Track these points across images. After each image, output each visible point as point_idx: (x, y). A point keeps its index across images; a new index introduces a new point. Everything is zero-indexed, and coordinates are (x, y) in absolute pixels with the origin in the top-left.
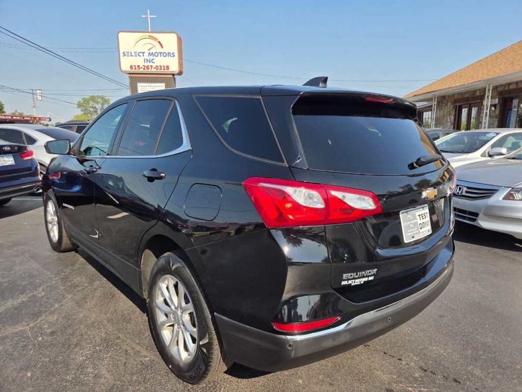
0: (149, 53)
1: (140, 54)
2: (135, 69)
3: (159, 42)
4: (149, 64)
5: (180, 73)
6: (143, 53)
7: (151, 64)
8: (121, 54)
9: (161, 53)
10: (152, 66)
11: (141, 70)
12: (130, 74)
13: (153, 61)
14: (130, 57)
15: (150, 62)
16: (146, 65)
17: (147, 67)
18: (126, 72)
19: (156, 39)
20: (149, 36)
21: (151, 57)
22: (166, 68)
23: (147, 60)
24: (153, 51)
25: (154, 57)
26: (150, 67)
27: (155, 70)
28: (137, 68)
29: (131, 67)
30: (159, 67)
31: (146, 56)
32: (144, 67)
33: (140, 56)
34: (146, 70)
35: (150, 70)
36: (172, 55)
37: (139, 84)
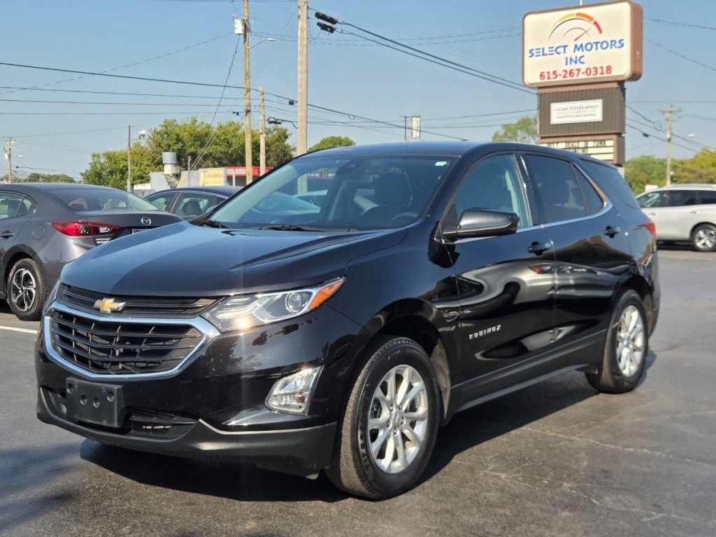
0: (576, 46)
1: (559, 50)
2: (549, 78)
3: (596, 23)
4: (574, 66)
5: (635, 76)
6: (565, 47)
7: (579, 66)
8: (527, 54)
9: (597, 43)
10: (579, 70)
11: (560, 78)
12: (540, 88)
13: (582, 60)
14: (542, 57)
15: (576, 62)
16: (569, 68)
17: (571, 72)
18: (532, 86)
19: (589, 18)
20: (578, 14)
21: (579, 54)
22: (605, 71)
23: (571, 60)
24: (583, 41)
25: (585, 53)
26: (576, 72)
27: (585, 76)
28: (552, 76)
29: (542, 76)
30: (593, 71)
31: (570, 53)
32: (564, 73)
33: (559, 53)
34: (569, 78)
35: (575, 77)
36: (618, 45)
37: (554, 106)
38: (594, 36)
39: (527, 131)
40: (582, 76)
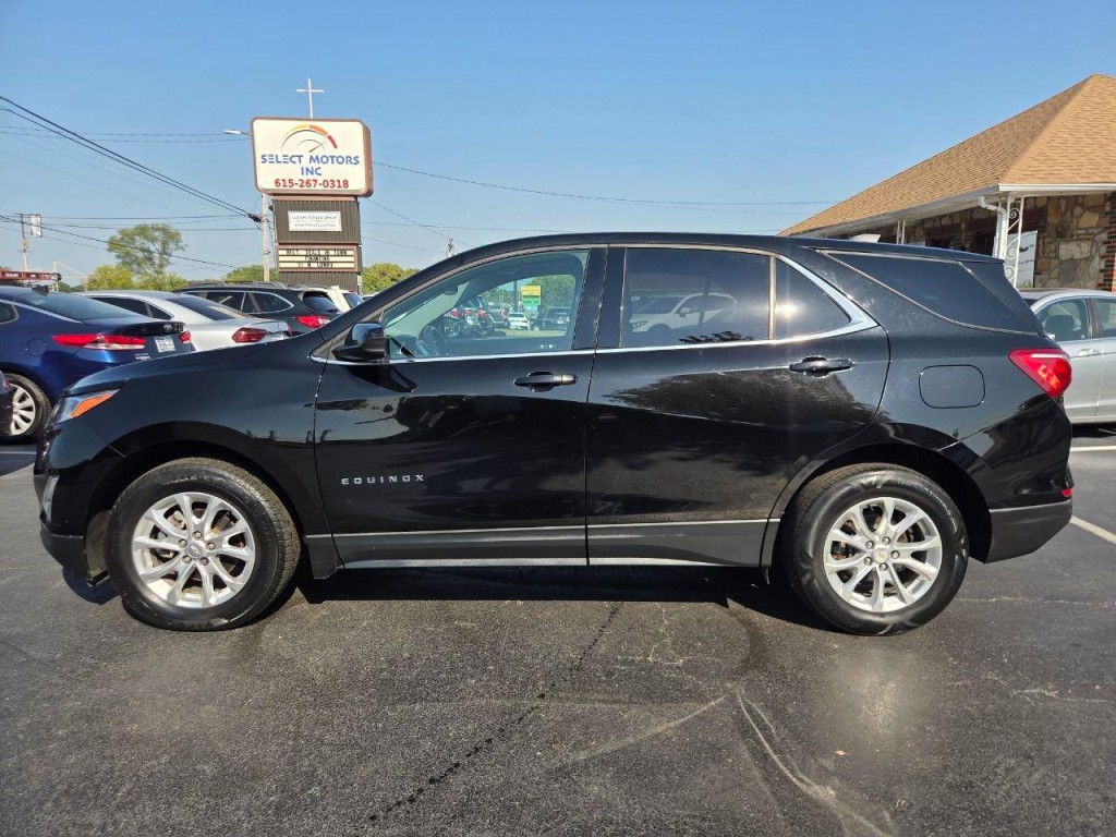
0: (311, 158)
1: (294, 159)
2: (285, 186)
3: (330, 138)
4: (310, 177)
5: (369, 194)
6: (300, 157)
7: (315, 176)
8: (259, 160)
9: (332, 157)
10: (316, 181)
11: (295, 187)
12: (274, 195)
13: (319, 171)
14: (276, 164)
15: (312, 173)
16: (305, 178)
17: (308, 182)
18: (266, 191)
19: (323, 132)
20: (311, 126)
21: (315, 165)
22: (342, 184)
23: (307, 169)
24: (319, 153)
25: (321, 165)
26: (313, 183)
27: (322, 188)
28: (287, 183)
29: (277, 182)
30: (330, 183)
31: (305, 163)
32: (300, 183)
33: (294, 162)
34: (306, 188)
35: (312, 188)
36: (353, 161)
37: (292, 215)
38: (329, 150)
39: (146, 237)
40: (319, 188)
